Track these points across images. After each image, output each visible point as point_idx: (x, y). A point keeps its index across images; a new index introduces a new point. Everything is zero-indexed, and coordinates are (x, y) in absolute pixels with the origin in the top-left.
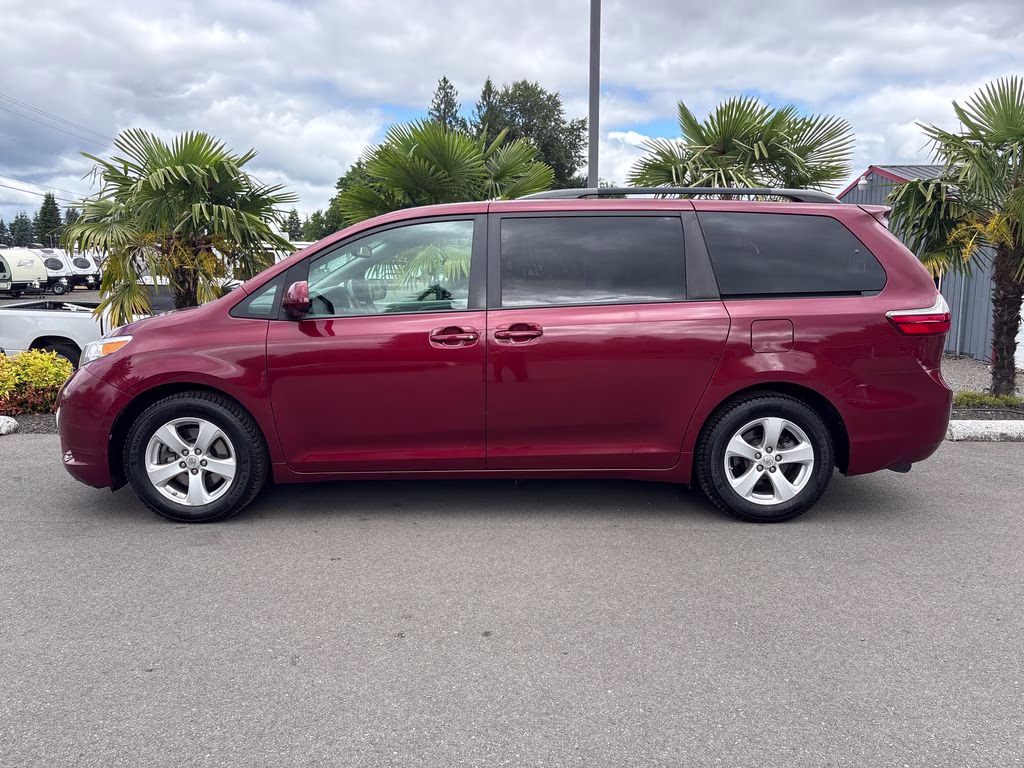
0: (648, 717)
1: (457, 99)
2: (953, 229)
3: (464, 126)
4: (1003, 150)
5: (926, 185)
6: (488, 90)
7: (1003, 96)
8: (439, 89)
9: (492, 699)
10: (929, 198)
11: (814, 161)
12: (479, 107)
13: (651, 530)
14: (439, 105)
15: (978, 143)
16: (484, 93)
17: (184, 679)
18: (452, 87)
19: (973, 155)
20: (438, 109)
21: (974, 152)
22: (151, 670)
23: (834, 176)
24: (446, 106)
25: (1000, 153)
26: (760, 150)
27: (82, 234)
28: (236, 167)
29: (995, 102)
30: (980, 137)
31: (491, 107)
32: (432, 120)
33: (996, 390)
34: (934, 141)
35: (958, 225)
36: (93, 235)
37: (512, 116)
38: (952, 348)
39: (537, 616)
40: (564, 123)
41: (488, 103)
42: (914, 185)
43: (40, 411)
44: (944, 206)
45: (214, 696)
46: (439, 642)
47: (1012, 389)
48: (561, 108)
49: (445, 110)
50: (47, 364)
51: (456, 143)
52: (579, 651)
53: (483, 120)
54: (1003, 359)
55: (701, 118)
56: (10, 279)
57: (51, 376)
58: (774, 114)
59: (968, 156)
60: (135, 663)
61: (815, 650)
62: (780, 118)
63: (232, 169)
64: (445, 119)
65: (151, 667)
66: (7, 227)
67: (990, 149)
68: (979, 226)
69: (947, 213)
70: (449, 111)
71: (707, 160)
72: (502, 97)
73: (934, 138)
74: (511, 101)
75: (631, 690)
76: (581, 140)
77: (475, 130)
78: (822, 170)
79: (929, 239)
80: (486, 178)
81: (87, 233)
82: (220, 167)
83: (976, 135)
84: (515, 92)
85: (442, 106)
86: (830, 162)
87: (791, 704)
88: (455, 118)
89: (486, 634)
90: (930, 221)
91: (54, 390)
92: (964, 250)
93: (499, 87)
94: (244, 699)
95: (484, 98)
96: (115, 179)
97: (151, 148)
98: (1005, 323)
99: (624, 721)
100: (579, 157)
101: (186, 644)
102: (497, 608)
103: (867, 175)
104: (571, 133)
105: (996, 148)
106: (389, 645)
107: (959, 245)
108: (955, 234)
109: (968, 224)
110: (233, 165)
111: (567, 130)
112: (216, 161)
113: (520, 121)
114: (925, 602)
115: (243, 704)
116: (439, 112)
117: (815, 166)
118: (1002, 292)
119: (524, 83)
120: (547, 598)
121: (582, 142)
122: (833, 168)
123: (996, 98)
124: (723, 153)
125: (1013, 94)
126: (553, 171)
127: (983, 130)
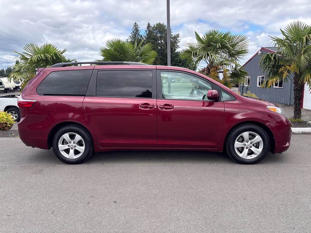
0: (156, 230)
1: (139, 29)
2: (281, 68)
3: (142, 37)
4: (295, 43)
5: (272, 55)
6: (149, 26)
7: (295, 27)
8: (134, 26)
9: (110, 224)
10: (272, 59)
11: (237, 48)
12: (146, 31)
13: (176, 166)
14: (134, 31)
15: (288, 41)
16: (148, 27)
17: (18, 219)
18: (138, 25)
19: (286, 45)
20: (134, 32)
21: (287, 44)
22: (9, 216)
23: (244, 53)
24: (136, 31)
25: (295, 44)
26: (219, 46)
27: (14, 76)
28: (60, 54)
29: (293, 28)
30: (289, 40)
31: (150, 31)
32: (132, 35)
33: (295, 117)
34: (274, 41)
35: (282, 67)
36: (17, 76)
37: (156, 34)
38: (287, 103)
39: (132, 195)
40: (172, 35)
41: (149, 30)
42: (268, 55)
43: (2, 130)
44: (277, 61)
45: (25, 224)
46: (100, 205)
47: (300, 117)
48: (171, 31)
49: (136, 32)
50: (4, 115)
51: (126, 46)
52: (142, 208)
53: (147, 35)
54: (297, 108)
55: (201, 36)
56: (4, 87)
57: (5, 119)
58: (224, 34)
59: (285, 45)
60: (5, 213)
61: (215, 206)
62: (225, 36)
63: (59, 55)
64: (136, 35)
65: (9, 215)
66: (5, 71)
67: (291, 43)
68: (288, 67)
69: (278, 63)
70: (137, 33)
71: (204, 49)
72: (153, 28)
73: (274, 40)
74: (156, 29)
75: (154, 220)
76: (177, 40)
77: (145, 38)
78: (240, 51)
79: (274, 71)
80: (137, 56)
81: (15, 76)
82: (56, 54)
83: (287, 39)
84: (157, 26)
85: (135, 31)
86: (242, 48)
87: (201, 224)
88: (139, 35)
89: (115, 202)
90: (273, 66)
91: (6, 123)
92: (284, 75)
93: (152, 25)
94: (34, 225)
95: (147, 28)
96: (24, 59)
97: (35, 49)
98: (297, 97)
99: (149, 231)
100: (177, 46)
101: (22, 207)
102: (121, 193)
103: (261, 50)
104: (175, 38)
105: (294, 43)
106: (84, 206)
107: (282, 73)
108: (281, 70)
109: (285, 67)
110: (60, 53)
111: (173, 37)
112: (54, 52)
113: (159, 35)
114: (253, 189)
115: (33, 227)
116: (134, 33)
117: (237, 50)
118: (296, 87)
119: (160, 23)
120: (137, 190)
121: (178, 41)
122: (243, 50)
123: (293, 27)
124: (209, 46)
125: (298, 26)
126: (156, 53)
127: (290, 37)
